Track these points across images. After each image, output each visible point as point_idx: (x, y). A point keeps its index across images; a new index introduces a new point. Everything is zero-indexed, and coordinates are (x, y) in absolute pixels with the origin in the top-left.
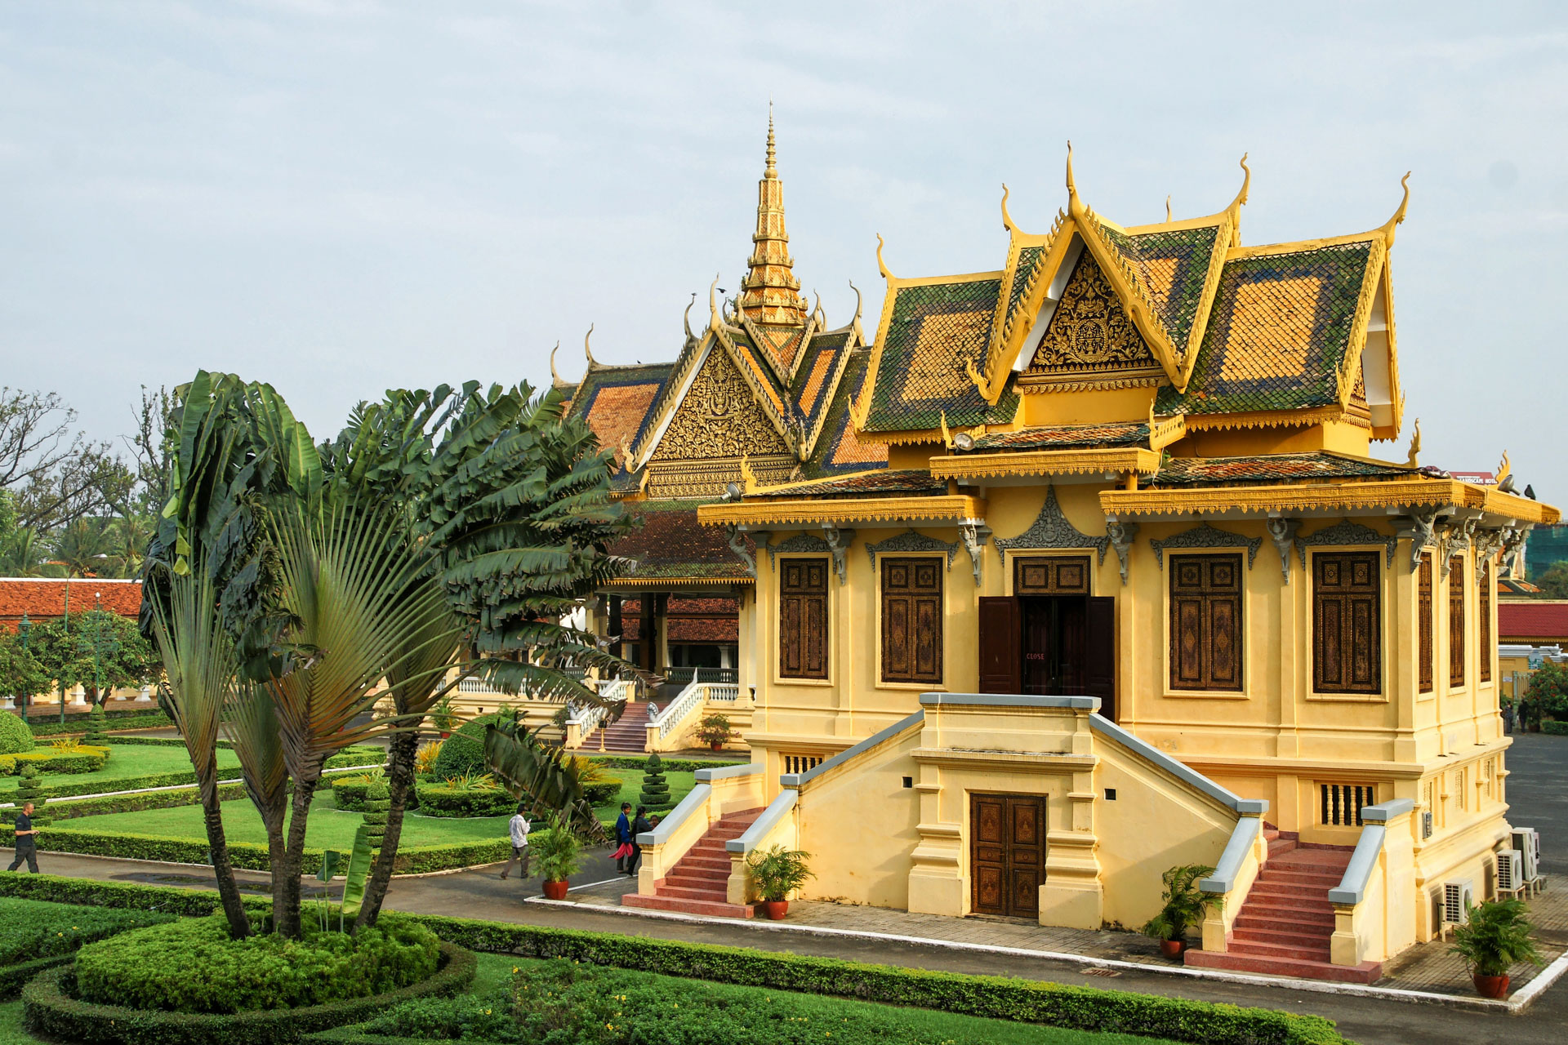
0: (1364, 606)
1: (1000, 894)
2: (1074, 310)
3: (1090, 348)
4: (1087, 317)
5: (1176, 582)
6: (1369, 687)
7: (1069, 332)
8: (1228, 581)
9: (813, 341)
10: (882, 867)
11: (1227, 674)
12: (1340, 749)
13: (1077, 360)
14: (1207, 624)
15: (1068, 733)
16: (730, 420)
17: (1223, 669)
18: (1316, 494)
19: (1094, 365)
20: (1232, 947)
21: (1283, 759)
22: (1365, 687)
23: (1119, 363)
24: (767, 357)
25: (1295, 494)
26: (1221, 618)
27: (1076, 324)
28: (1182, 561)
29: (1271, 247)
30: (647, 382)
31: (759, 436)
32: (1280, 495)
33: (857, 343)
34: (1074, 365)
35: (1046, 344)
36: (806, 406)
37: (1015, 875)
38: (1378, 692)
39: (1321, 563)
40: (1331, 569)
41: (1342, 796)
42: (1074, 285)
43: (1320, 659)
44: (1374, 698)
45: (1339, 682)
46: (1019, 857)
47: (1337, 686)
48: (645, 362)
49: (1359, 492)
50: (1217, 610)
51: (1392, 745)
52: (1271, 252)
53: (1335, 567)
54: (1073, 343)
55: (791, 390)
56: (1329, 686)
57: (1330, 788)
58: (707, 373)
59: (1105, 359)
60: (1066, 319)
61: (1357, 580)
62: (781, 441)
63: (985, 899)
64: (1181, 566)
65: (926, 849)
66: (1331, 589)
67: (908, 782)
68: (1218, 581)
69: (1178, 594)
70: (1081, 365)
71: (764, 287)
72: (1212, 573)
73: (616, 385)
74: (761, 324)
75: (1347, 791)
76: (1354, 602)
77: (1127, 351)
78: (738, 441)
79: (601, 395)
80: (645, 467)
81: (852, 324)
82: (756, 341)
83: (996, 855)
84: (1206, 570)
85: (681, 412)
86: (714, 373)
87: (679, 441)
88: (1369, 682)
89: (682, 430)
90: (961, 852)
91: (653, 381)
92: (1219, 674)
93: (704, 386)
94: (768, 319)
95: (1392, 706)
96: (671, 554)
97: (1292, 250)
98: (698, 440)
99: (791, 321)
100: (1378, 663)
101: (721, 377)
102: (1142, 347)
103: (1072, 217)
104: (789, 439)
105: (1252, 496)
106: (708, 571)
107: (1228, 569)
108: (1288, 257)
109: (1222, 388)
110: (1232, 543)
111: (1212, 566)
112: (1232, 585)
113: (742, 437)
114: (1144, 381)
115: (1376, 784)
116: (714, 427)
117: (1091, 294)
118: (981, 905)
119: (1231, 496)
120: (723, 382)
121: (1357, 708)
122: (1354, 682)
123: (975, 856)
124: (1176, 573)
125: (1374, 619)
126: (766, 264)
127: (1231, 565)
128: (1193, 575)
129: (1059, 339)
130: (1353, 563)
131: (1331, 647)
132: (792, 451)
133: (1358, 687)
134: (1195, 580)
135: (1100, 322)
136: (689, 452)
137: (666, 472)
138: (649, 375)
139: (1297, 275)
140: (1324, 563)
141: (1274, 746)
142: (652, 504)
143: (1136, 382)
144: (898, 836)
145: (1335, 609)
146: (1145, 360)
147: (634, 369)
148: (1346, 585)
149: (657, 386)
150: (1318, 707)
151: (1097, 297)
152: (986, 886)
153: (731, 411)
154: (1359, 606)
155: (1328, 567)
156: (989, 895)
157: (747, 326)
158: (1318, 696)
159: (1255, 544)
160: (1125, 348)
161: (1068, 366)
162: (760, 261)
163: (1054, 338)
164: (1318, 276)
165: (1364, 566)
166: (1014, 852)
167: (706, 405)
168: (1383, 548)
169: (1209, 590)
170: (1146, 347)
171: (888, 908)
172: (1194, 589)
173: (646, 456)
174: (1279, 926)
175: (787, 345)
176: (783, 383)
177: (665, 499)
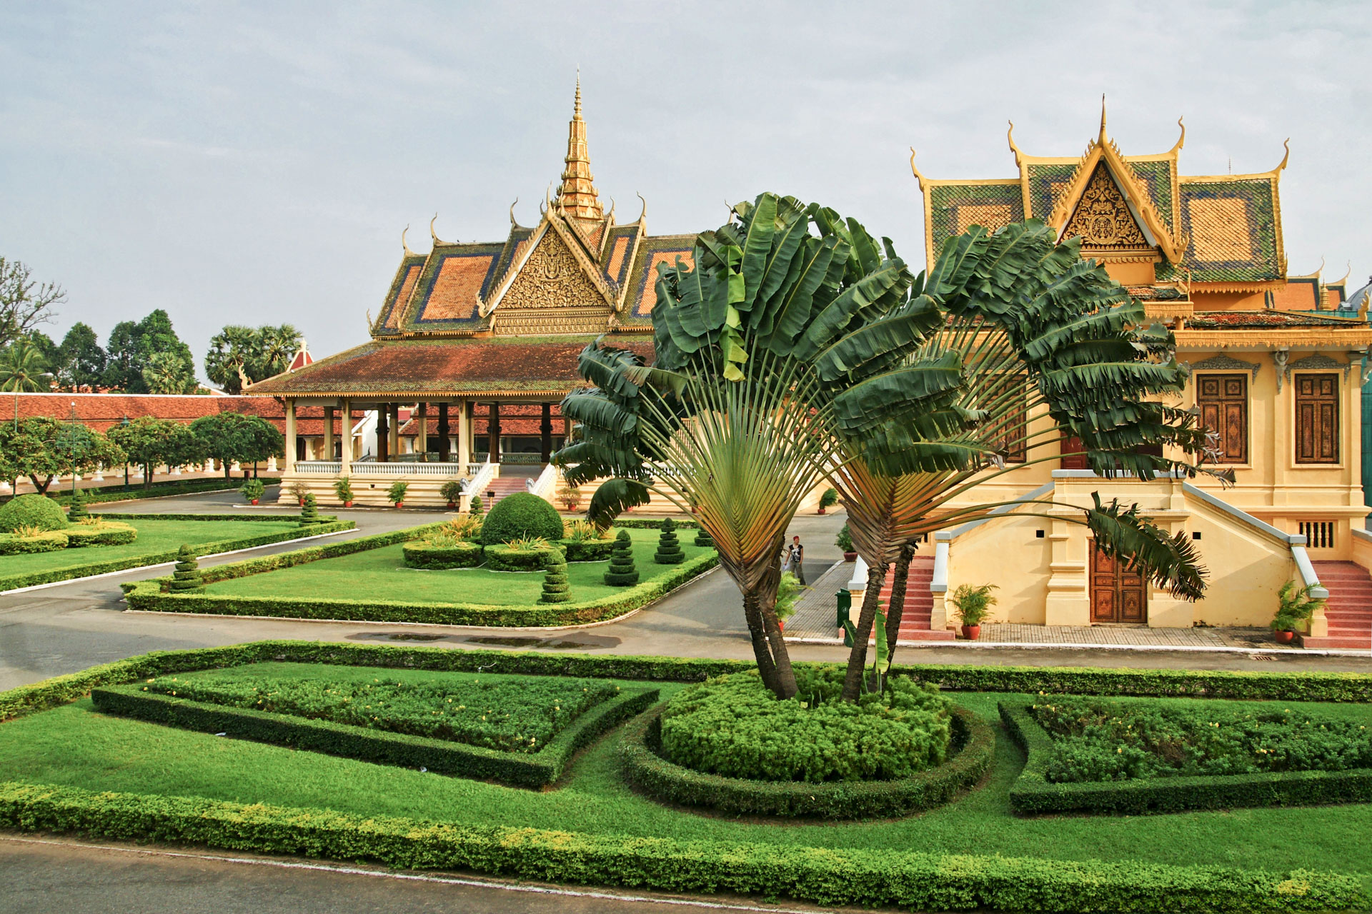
0: (1329, 408)
1: (1112, 608)
2: (1091, 208)
3: (1103, 235)
4: (1100, 213)
5: (1201, 393)
6: (1331, 460)
7: (1087, 223)
8: (1237, 392)
9: (611, 231)
10: (1020, 595)
11: (1237, 453)
12: (1312, 499)
13: (1093, 242)
14: (1223, 420)
15: (1166, 496)
16: (560, 282)
17: (1234, 449)
18: (1317, 336)
19: (1105, 246)
20: (1331, 633)
21: (1277, 507)
22: (1328, 459)
23: (1124, 246)
24: (582, 240)
25: (1302, 336)
26: (1233, 416)
27: (1093, 218)
28: (1205, 378)
29: (1202, 177)
30: (483, 254)
31: (583, 294)
32: (1292, 336)
33: (643, 234)
34: (1091, 245)
35: (1069, 230)
36: (614, 273)
37: (1124, 594)
38: (1337, 462)
39: (1300, 380)
40: (1307, 384)
41: (1312, 529)
42: (1090, 191)
43: (1299, 442)
44: (1336, 466)
45: (1312, 456)
46: (1126, 582)
47: (1312, 459)
48: (479, 241)
49: (1346, 335)
50: (1230, 410)
51: (1348, 496)
52: (1204, 181)
53: (1309, 383)
54: (1090, 230)
55: (602, 263)
56: (1306, 459)
57: (1305, 524)
58: (542, 249)
59: (1114, 242)
60: (1084, 214)
61: (1324, 391)
62: (601, 297)
63: (1100, 612)
64: (1204, 382)
65: (1056, 581)
66: (1307, 397)
67: (1040, 534)
68: (1230, 392)
69: (1203, 400)
70: (1096, 246)
71: (576, 193)
72: (1226, 386)
73: (458, 256)
74: (576, 217)
75: (1316, 526)
76: (1322, 405)
77: (1130, 238)
78: (566, 297)
79: (447, 262)
80: (492, 313)
81: (640, 220)
82: (574, 229)
83: (1109, 581)
84: (1222, 385)
85: (521, 276)
86: (547, 249)
87: (520, 296)
88: (1332, 457)
89: (522, 289)
90: (1083, 580)
91: (488, 254)
92: (1231, 453)
93: (539, 258)
94: (581, 215)
95: (1346, 471)
96: (531, 373)
97: (1218, 181)
98: (534, 296)
99: (596, 217)
100: (1338, 444)
101: (553, 252)
102: (1140, 236)
103: (1101, 144)
104: (608, 297)
105: (1273, 336)
106: (566, 386)
107: (1237, 384)
108: (1216, 185)
109: (1199, 266)
110: (1241, 367)
111: (1227, 382)
112: (1240, 394)
113: (569, 295)
114: (1141, 259)
115: (1337, 521)
116: (547, 287)
117: (1102, 198)
118: (1098, 617)
119: (1259, 336)
120: (555, 255)
121: (1325, 473)
122: (1322, 456)
123: (1093, 583)
124: (1201, 386)
125: (1335, 416)
126: (577, 178)
127: (1239, 381)
128: (1213, 388)
129: (1079, 227)
130: (1321, 381)
131: (1307, 434)
132: (610, 304)
133: (1325, 460)
134: (1214, 391)
135: (1111, 217)
136: (528, 304)
137: (509, 317)
138: (484, 250)
139: (1225, 196)
140: (1302, 381)
141: (1270, 499)
142: (499, 339)
143: (1136, 259)
144: (1034, 572)
145: (1309, 410)
146: (1143, 245)
147: (471, 246)
148: (1317, 394)
149: (491, 258)
150: (1298, 473)
151: (1107, 200)
152: (1101, 603)
153: (561, 275)
154: (1325, 408)
155: (1304, 383)
156: (1132, 609)
157: (567, 218)
158: (1299, 466)
159: (1257, 367)
160: (1128, 236)
161: (1086, 246)
162: (572, 175)
163: (1076, 226)
164: (1241, 198)
165: (1328, 383)
166: (1123, 578)
167: (541, 272)
168: (1341, 372)
169: (1224, 398)
170: (1143, 236)
171: (1025, 624)
172: (1213, 397)
173: (494, 306)
174: (1347, 617)
175: (593, 233)
176: (595, 258)
177: (508, 336)
